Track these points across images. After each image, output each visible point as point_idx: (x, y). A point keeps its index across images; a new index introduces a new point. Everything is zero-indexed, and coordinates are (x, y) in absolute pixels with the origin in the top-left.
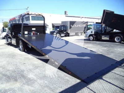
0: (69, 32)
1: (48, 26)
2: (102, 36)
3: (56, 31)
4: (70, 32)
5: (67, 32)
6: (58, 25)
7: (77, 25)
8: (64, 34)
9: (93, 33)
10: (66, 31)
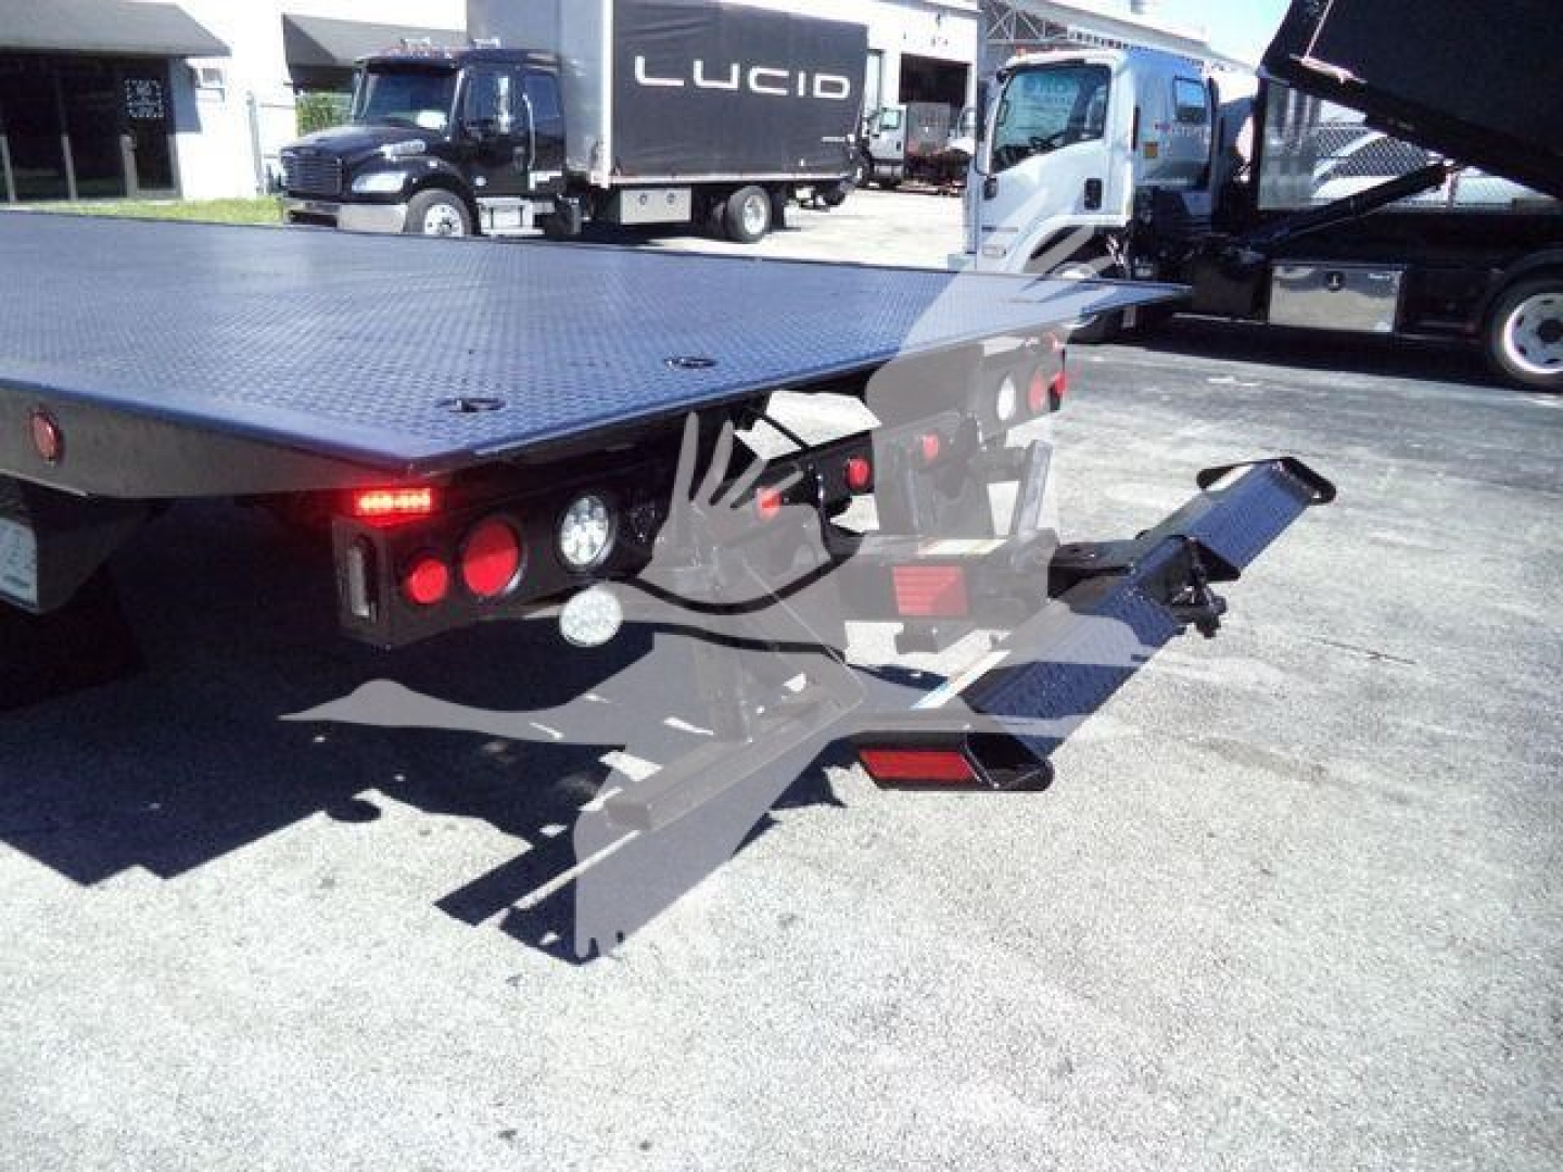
0: (602, 177)
1: (223, 51)
2: (1279, 272)
3: (388, 151)
4: (617, 166)
5: (577, 166)
6: (420, 47)
7: (716, 71)
8: (531, 209)
9: (1118, 212)
10: (553, 149)
